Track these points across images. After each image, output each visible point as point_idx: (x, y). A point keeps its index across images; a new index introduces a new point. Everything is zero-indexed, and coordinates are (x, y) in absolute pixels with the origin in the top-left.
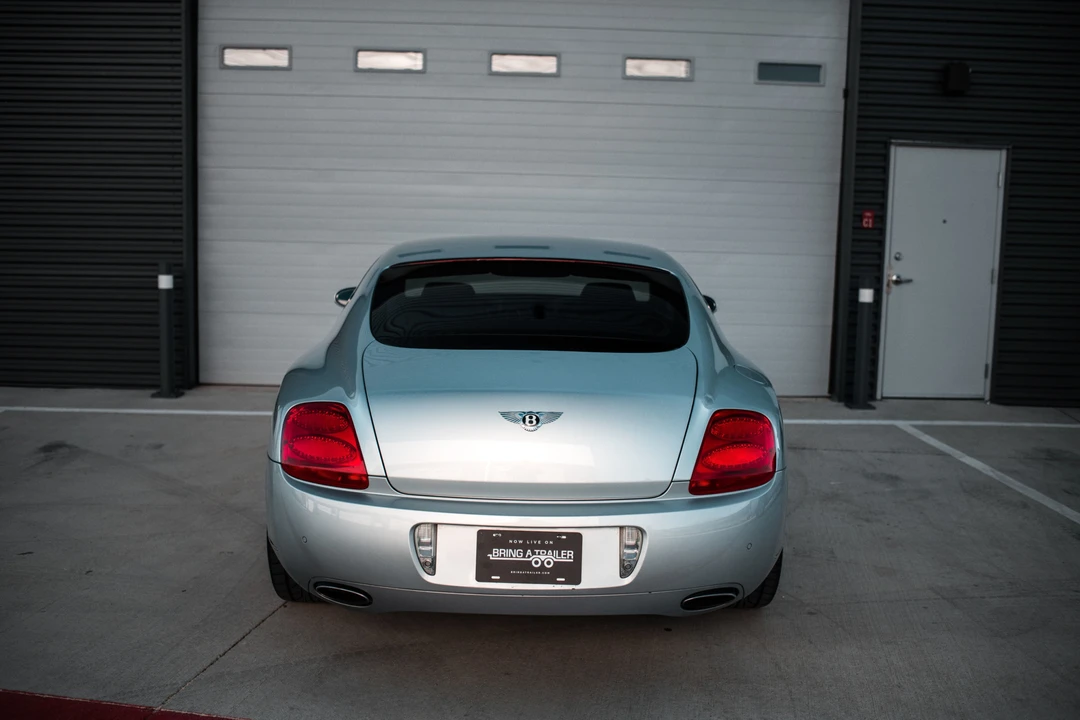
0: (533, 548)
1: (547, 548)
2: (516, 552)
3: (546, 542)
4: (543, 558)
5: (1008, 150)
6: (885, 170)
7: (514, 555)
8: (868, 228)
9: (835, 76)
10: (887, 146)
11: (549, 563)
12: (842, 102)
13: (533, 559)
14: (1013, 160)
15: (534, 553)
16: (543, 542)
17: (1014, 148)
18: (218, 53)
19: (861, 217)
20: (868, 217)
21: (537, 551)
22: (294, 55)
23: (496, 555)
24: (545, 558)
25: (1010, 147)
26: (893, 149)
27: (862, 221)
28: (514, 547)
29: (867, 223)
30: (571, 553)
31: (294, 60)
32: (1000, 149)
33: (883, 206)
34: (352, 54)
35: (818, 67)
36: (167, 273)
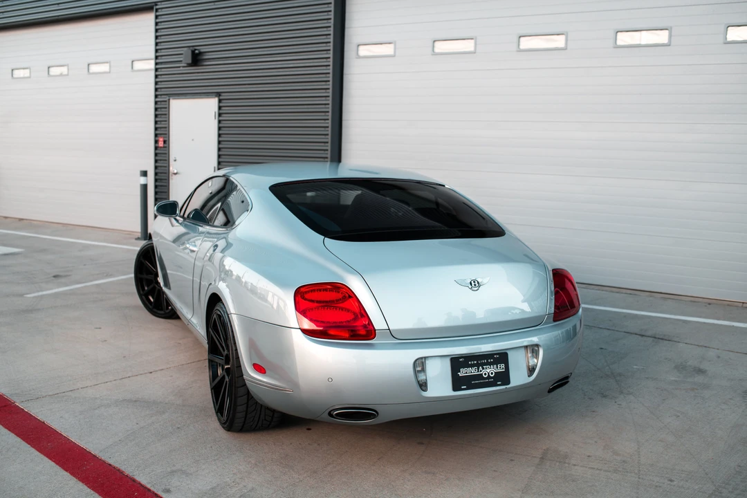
0: (482, 365)
1: (490, 364)
2: (474, 369)
3: (489, 361)
4: (488, 371)
7: (472, 371)
11: (492, 373)
13: (483, 372)
15: (483, 369)
16: (487, 361)
21: (485, 367)
23: (463, 372)
24: (489, 371)
28: (472, 366)
30: (503, 366)
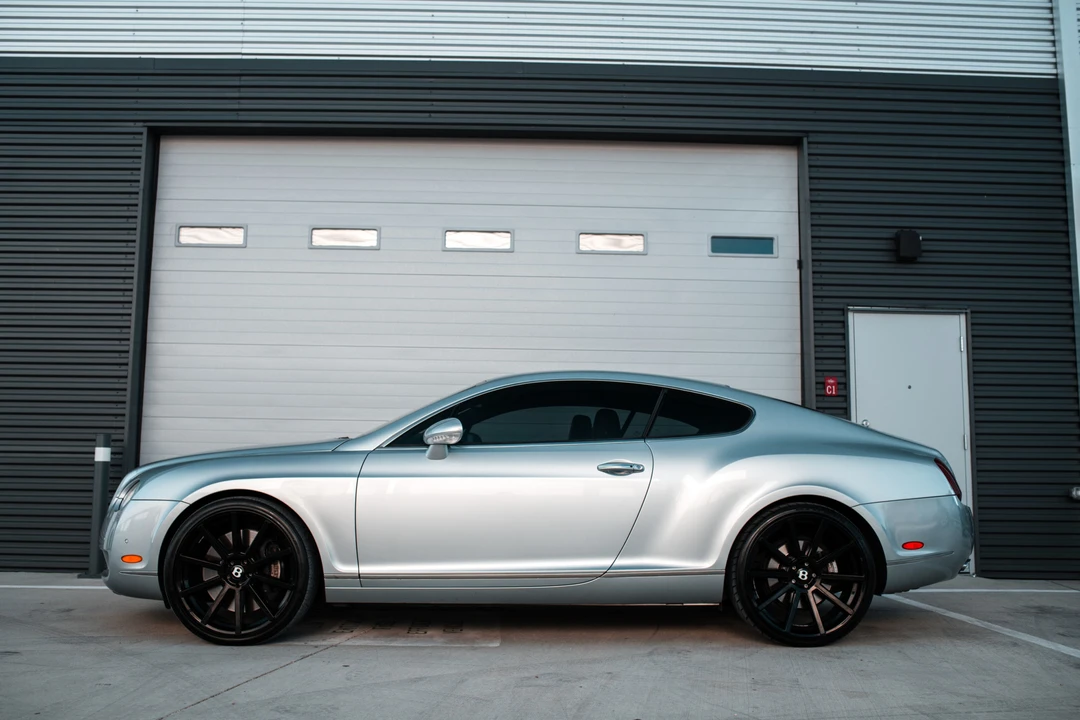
5: (966, 313)
6: (845, 336)
8: (831, 396)
9: (788, 247)
10: (844, 312)
12: (798, 271)
14: (972, 324)
17: (972, 312)
18: (174, 232)
19: (824, 384)
20: (832, 385)
22: (249, 233)
25: (968, 311)
26: (850, 315)
27: (825, 389)
29: (831, 390)
31: (249, 239)
32: (959, 314)
33: (846, 373)
34: (306, 232)
35: (772, 239)
36: (105, 446)
